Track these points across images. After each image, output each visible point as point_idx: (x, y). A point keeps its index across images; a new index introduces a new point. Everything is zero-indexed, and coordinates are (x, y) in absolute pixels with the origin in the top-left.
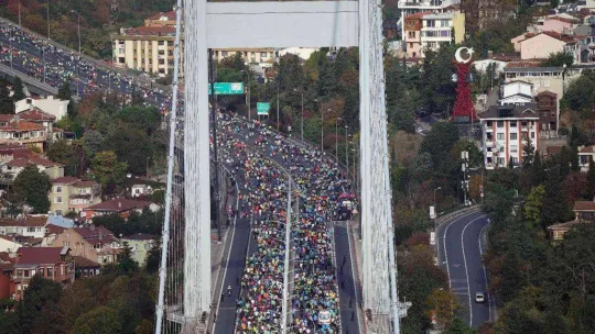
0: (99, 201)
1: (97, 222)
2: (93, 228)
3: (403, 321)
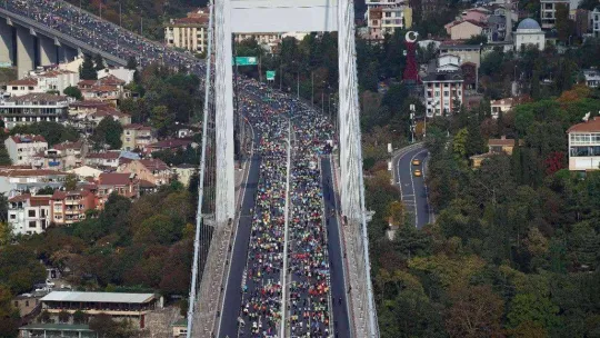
0: (156, 141)
1: (155, 156)
2: (152, 160)
3: (369, 224)
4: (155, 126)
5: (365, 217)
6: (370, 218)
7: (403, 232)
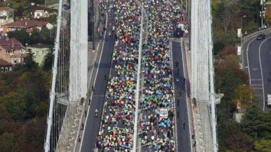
0: (12, 21)
1: (11, 35)
2: (7, 39)
3: (217, 106)
4: (11, 6)
5: (214, 100)
6: (219, 100)
7: (251, 115)
